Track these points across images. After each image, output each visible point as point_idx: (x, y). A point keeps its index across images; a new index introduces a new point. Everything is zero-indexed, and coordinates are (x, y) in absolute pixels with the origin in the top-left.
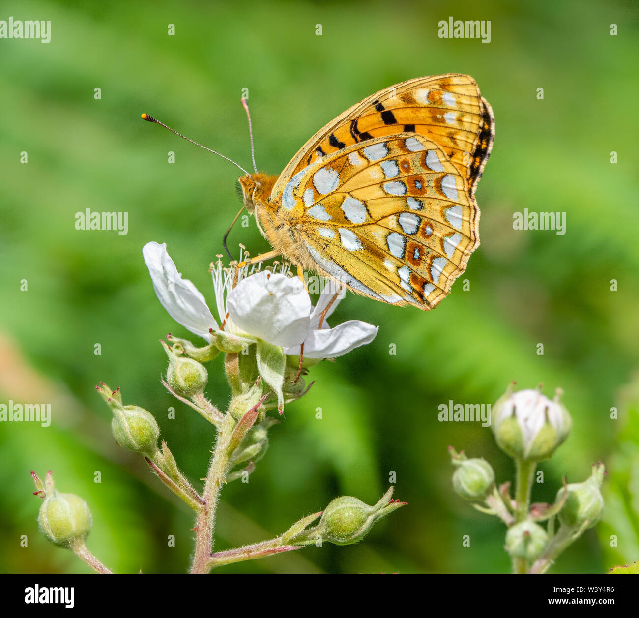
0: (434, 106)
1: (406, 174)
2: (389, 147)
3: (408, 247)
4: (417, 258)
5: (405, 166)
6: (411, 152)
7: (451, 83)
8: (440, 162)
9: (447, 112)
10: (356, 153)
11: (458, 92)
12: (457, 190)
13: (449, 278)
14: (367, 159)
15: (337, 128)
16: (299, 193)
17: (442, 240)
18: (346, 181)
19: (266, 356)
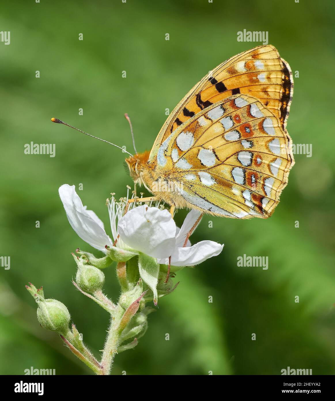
0: (250, 72)
1: (239, 124)
2: (225, 108)
3: (246, 175)
4: (254, 182)
5: (237, 118)
6: (239, 108)
7: (259, 53)
8: (260, 110)
9: (259, 74)
10: (203, 117)
11: (265, 58)
12: (274, 127)
13: (277, 191)
14: (211, 120)
15: (187, 102)
16: (168, 154)
17: (269, 166)
18: (199, 138)
19: (146, 264)
